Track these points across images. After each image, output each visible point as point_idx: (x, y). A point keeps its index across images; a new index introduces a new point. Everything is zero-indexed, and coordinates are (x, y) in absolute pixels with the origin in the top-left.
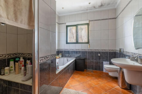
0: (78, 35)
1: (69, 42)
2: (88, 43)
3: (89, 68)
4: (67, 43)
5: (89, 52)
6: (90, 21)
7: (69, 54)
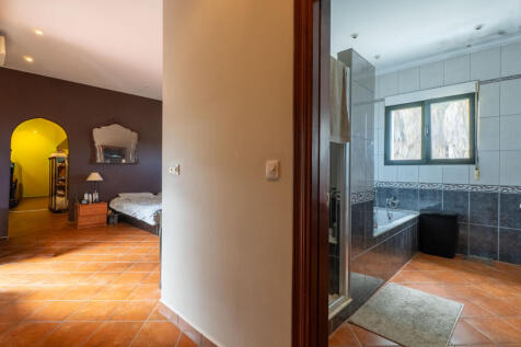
0: (429, 134)
1: (393, 158)
2: (472, 161)
3: (476, 252)
4: (388, 162)
5: (474, 195)
6: (480, 83)
7: (395, 198)
